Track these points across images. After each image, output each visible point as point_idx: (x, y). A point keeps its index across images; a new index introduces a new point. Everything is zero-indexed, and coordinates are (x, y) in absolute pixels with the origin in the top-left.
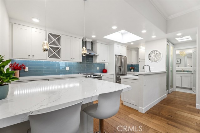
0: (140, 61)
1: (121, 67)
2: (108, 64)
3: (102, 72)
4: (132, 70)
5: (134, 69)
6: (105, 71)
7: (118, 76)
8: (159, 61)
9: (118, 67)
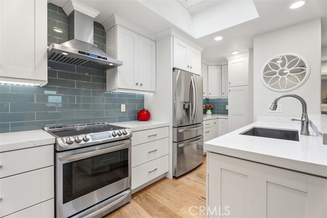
0: (229, 89)
1: (190, 104)
2: (152, 94)
3: (135, 120)
4: (209, 112)
5: (212, 110)
6: (143, 116)
7: (181, 130)
8: (299, 84)
9: (182, 105)
